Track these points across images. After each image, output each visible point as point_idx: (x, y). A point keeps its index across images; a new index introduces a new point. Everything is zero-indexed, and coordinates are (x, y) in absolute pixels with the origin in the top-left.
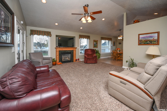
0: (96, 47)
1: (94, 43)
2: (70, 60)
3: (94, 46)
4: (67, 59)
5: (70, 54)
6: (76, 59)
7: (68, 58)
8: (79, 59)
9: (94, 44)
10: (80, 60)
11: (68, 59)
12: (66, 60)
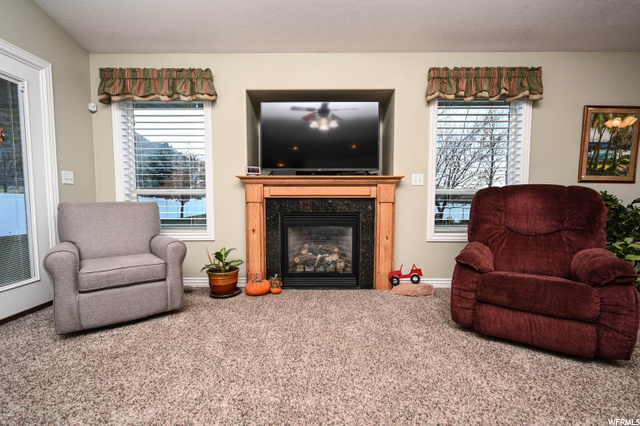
0: (611, 171)
1: (593, 135)
2: (349, 270)
3: (592, 162)
4: (330, 258)
5: (351, 230)
6: (397, 268)
7: (335, 257)
8: (416, 273)
9: (595, 146)
10: (424, 280)
11: (334, 262)
12: (321, 269)
